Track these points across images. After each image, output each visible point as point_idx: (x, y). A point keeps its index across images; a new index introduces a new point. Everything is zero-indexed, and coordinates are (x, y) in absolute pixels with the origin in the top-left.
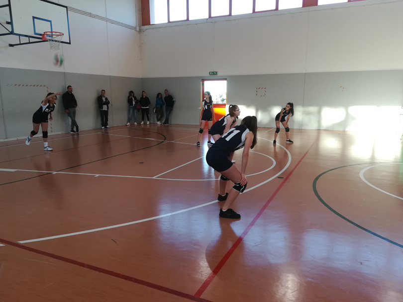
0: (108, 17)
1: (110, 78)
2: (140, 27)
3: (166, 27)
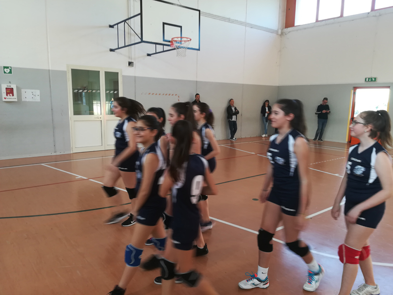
0: (248, 21)
1: (243, 86)
2: (282, 30)
3: (313, 27)
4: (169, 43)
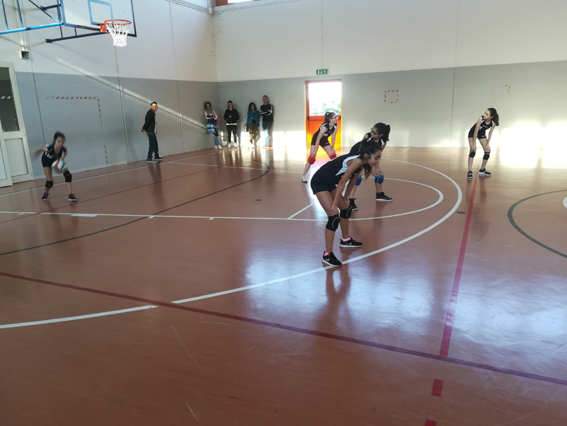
1: (178, 84)
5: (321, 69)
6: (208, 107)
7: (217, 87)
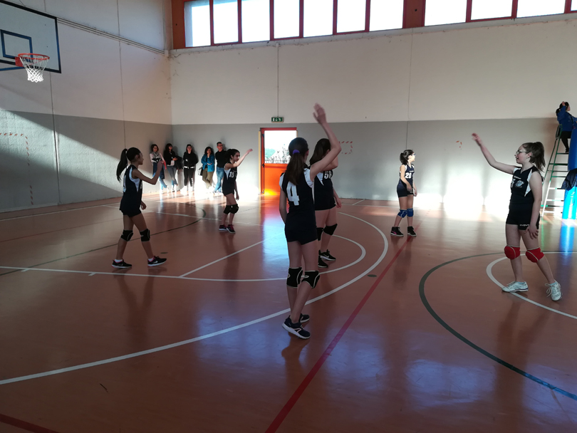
1: (125, 124)
2: (170, 50)
3: (208, 52)
4: (14, 61)
5: (276, 116)
6: (155, 150)
7: (171, 129)
